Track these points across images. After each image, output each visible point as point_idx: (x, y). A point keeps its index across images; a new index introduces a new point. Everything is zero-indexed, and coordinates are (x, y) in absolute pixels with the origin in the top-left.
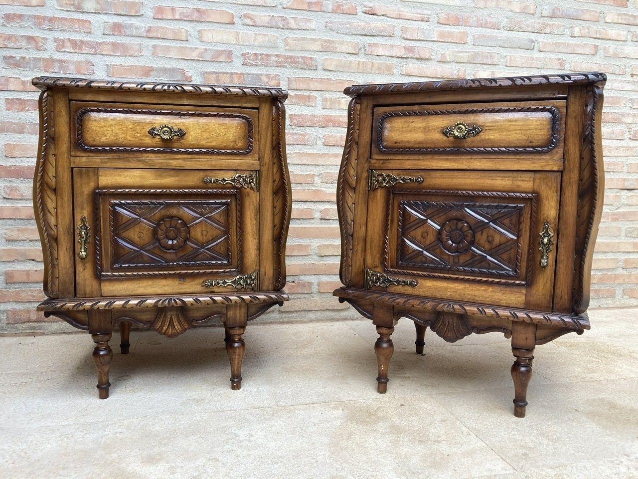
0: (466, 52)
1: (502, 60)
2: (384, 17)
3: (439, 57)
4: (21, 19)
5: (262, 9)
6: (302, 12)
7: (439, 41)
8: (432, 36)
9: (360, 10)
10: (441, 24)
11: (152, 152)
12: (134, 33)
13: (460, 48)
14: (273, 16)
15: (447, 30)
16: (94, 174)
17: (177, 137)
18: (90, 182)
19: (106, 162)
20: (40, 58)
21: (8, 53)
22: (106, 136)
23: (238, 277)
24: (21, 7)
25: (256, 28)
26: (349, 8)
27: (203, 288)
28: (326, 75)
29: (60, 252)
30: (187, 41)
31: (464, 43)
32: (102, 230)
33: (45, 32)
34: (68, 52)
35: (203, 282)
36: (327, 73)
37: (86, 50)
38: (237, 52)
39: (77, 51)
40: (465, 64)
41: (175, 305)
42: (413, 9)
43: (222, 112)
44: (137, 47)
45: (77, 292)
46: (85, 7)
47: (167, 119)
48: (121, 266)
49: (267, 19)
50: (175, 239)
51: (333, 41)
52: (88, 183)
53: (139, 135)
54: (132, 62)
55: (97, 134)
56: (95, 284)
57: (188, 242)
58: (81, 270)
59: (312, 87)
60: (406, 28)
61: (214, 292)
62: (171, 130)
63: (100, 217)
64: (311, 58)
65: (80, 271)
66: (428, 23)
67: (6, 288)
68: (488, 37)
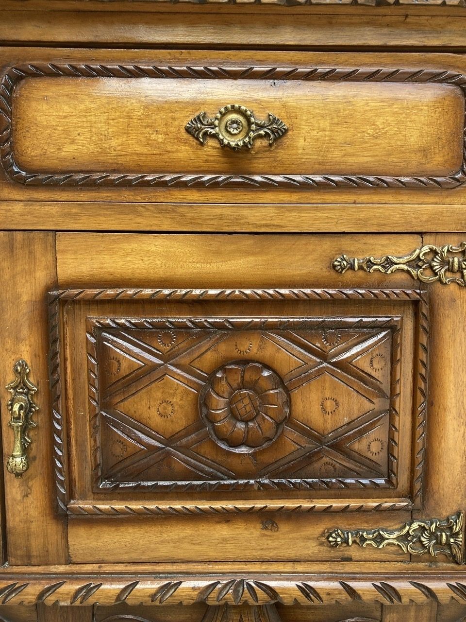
11: (198, 185)
16: (46, 249)
17: (264, 142)
18: (35, 271)
19: (76, 215)
22: (73, 142)
23: (415, 526)
27: (322, 548)
32: (70, 392)
35: (322, 535)
41: (251, 602)
43: (393, 64)
45: (11, 549)
47: (237, 92)
48: (117, 487)
50: (252, 420)
52: (31, 272)
53: (160, 138)
55: (50, 136)
56: (53, 530)
58: (19, 497)
61: (349, 559)
62: (247, 118)
63: (65, 360)
65: (14, 499)
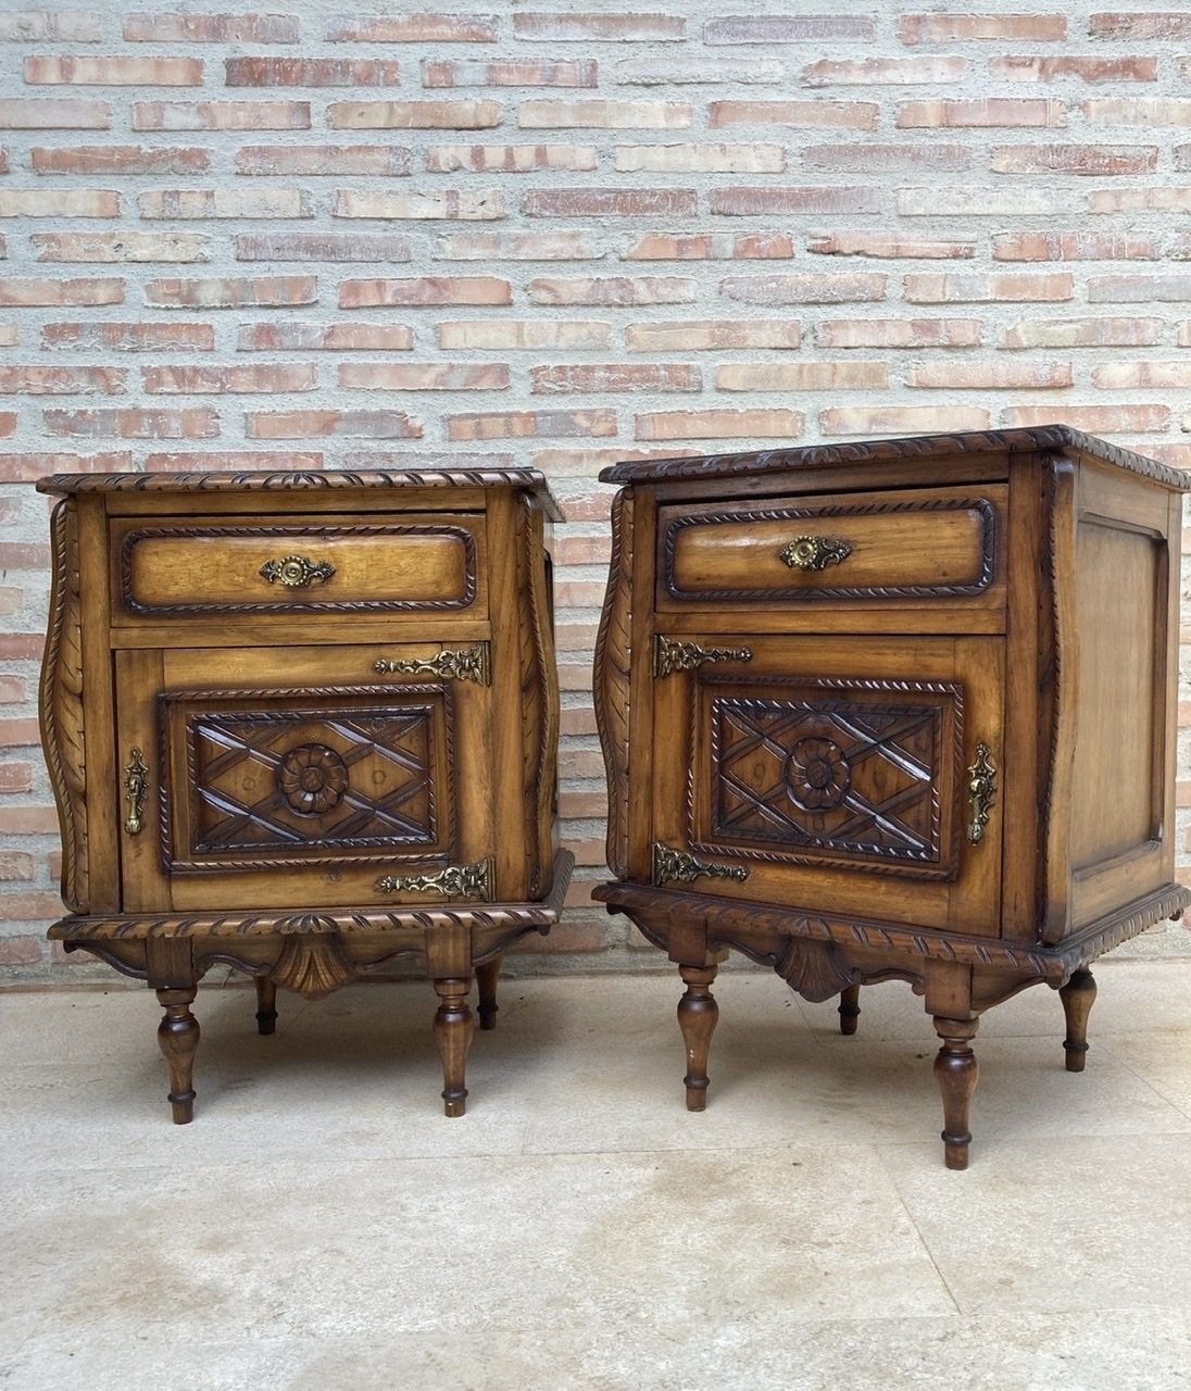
0: (1071, 322)
1: (1167, 333)
2: (859, 258)
3: (1000, 339)
4: (76, 334)
5: (571, 265)
6: (664, 264)
7: (1000, 302)
8: (982, 290)
9: (799, 246)
10: (1002, 260)
12: (299, 344)
13: (1056, 312)
14: (598, 279)
15: (1018, 273)
16: (156, 662)
18: (147, 679)
20: (114, 411)
21: (51, 405)
22: (176, 584)
23: (450, 870)
24: (78, 310)
25: (562, 310)
26: (774, 245)
28: (723, 402)
29: (91, 820)
30: (411, 350)
31: (1066, 301)
32: (173, 774)
33: (124, 356)
34: (170, 394)
35: (377, 882)
36: (726, 397)
37: (203, 386)
38: (520, 365)
39: (187, 389)
40: (1069, 351)
42: (931, 232)
43: (411, 523)
44: (307, 372)
46: (202, 298)
48: (211, 848)
49: (584, 287)
50: (318, 791)
51: (738, 325)
53: (241, 579)
54: (297, 403)
56: (159, 884)
57: (346, 798)
58: (132, 857)
59: (691, 431)
60: (915, 279)
63: (170, 747)
64: (687, 367)
65: (129, 858)
66: (970, 261)
67: (51, 890)
68: (1126, 281)
